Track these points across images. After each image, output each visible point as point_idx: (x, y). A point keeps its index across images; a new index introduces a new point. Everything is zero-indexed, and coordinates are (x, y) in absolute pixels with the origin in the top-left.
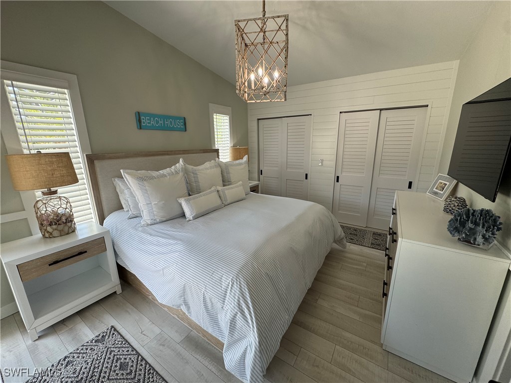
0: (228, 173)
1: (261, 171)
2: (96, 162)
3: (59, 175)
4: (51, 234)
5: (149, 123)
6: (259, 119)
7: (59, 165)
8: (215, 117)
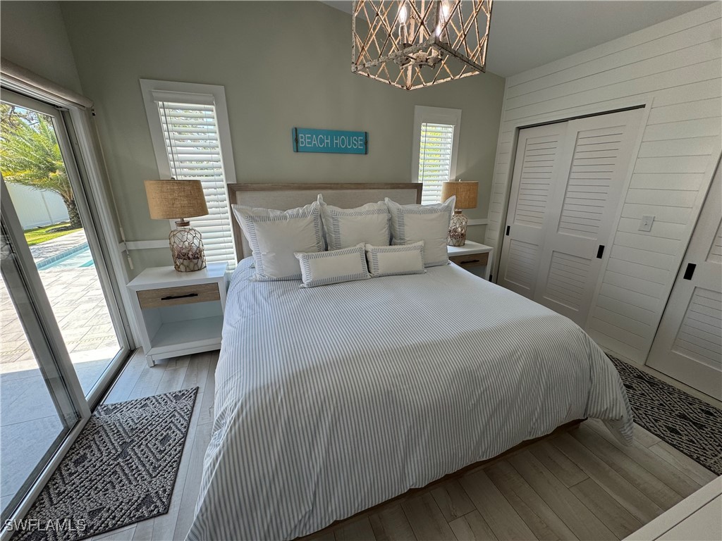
0: (402, 224)
1: (509, 227)
2: (238, 193)
3: (179, 206)
4: (179, 267)
5: (309, 143)
6: (519, 128)
7: (180, 194)
8: (423, 128)
